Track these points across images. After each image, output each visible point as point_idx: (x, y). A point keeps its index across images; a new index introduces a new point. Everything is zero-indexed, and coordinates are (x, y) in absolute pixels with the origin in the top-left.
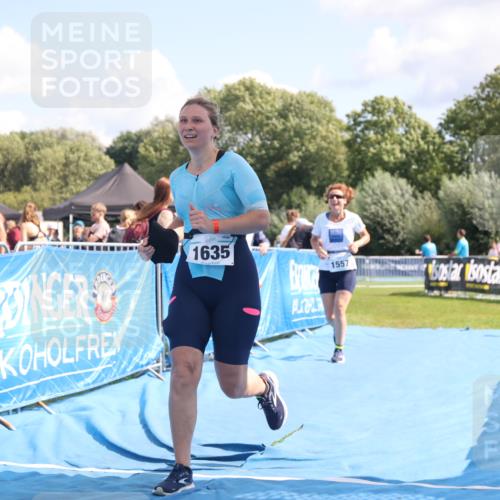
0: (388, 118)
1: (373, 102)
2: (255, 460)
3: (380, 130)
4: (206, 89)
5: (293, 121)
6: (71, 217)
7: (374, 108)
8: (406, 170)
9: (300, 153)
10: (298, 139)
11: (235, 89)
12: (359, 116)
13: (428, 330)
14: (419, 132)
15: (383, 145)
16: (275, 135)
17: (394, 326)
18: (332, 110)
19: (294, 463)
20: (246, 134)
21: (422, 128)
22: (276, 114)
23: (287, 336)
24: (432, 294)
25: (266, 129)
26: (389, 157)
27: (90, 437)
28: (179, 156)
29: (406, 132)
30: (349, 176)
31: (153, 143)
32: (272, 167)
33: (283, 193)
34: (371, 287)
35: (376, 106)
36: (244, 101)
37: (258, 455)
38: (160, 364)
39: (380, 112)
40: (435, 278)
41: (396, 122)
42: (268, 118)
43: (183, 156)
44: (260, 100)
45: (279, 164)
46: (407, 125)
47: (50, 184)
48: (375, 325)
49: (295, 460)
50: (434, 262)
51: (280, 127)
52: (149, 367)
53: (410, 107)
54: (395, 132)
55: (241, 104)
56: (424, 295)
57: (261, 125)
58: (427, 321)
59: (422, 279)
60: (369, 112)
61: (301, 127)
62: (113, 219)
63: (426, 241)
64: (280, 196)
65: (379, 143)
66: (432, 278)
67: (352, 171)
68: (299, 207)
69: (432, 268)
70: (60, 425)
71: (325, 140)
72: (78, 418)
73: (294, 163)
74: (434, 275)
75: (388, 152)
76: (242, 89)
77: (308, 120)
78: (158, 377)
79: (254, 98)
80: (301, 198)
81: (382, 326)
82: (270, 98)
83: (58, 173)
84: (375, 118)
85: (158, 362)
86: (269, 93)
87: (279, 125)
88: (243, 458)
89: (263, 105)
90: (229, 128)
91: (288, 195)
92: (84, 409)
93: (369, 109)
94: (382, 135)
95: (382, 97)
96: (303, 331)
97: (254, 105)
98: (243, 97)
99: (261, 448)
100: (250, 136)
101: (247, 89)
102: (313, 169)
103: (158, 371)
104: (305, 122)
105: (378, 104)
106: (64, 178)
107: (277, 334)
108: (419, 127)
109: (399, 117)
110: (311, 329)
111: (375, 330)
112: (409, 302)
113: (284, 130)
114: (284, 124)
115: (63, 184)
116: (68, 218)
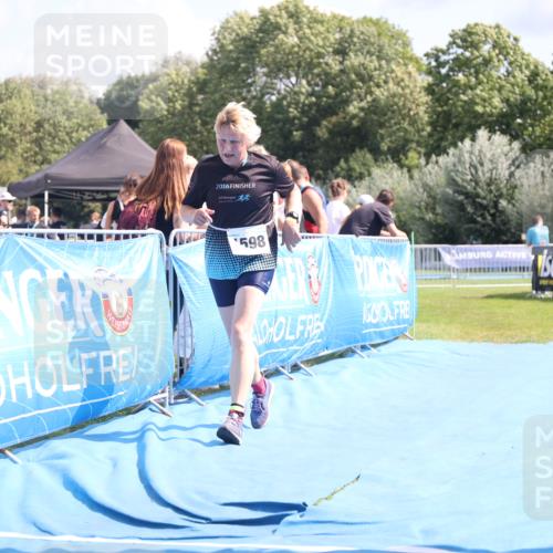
0: (486, 54)
1: (464, 30)
2: (292, 523)
3: (472, 70)
4: (236, 14)
5: (354, 60)
6: (46, 194)
7: (464, 40)
8: (508, 125)
9: (363, 104)
10: (361, 84)
11: (276, 16)
12: (444, 53)
13: (535, 345)
14: (527, 73)
15: (478, 92)
16: (328, 79)
17: (489, 339)
18: (406, 44)
19: (346, 528)
20: (289, 77)
21: (532, 67)
22: (331, 50)
23: (341, 355)
24: (543, 296)
25: (316, 71)
26: (484, 107)
27: (69, 494)
28: (197, 109)
29: (509, 73)
30: (430, 135)
31: (161, 92)
32: (325, 123)
33: (339, 159)
34: (458, 286)
35: (467, 38)
36: (285, 33)
37: (295, 516)
38: (166, 395)
39: (475, 46)
40: (546, 275)
41: (495, 60)
42: (320, 55)
43: (203, 109)
44: (307, 31)
45: (334, 119)
46: (510, 64)
47: (19, 150)
48: (463, 338)
49: (347, 524)
50: (546, 252)
51: (336, 67)
52: (152, 399)
53: (516, 39)
54: (494, 73)
55: (281, 36)
56: (532, 298)
57: (311, 66)
58: (533, 333)
59: (528, 276)
60: (458, 46)
61: (365, 69)
62: (105, 196)
63: (535, 223)
64: (336, 162)
65: (472, 89)
66: (543, 274)
67: (434, 129)
68: (361, 177)
69: (542, 260)
70: (29, 478)
71: (398, 84)
72: (53, 469)
73: (354, 116)
74: (545, 270)
75: (484, 100)
76: (285, 15)
77: (374, 57)
78: (164, 413)
79: (301, 28)
80: (364, 165)
81: (472, 341)
82: (322, 29)
83: (30, 133)
84: (468, 54)
85: (163, 392)
86: (322, 22)
87: (334, 64)
88: (275, 521)
89: (312, 38)
90: (265, 70)
91: (347, 161)
92: (61, 456)
93: (458, 41)
94: (477, 78)
95: (476, 25)
96: (363, 348)
97: (300, 38)
98: (286, 25)
99: (301, 508)
100: (293, 80)
101: (291, 16)
102: (381, 125)
103: (163, 404)
104: (371, 61)
105: (470, 34)
106: (38, 142)
107: (326, 352)
108: (527, 67)
109: (500, 53)
110: (375, 346)
111: (463, 346)
112: (510, 307)
113: (342, 71)
114: (341, 63)
115: (37, 149)
116: (43, 196)
